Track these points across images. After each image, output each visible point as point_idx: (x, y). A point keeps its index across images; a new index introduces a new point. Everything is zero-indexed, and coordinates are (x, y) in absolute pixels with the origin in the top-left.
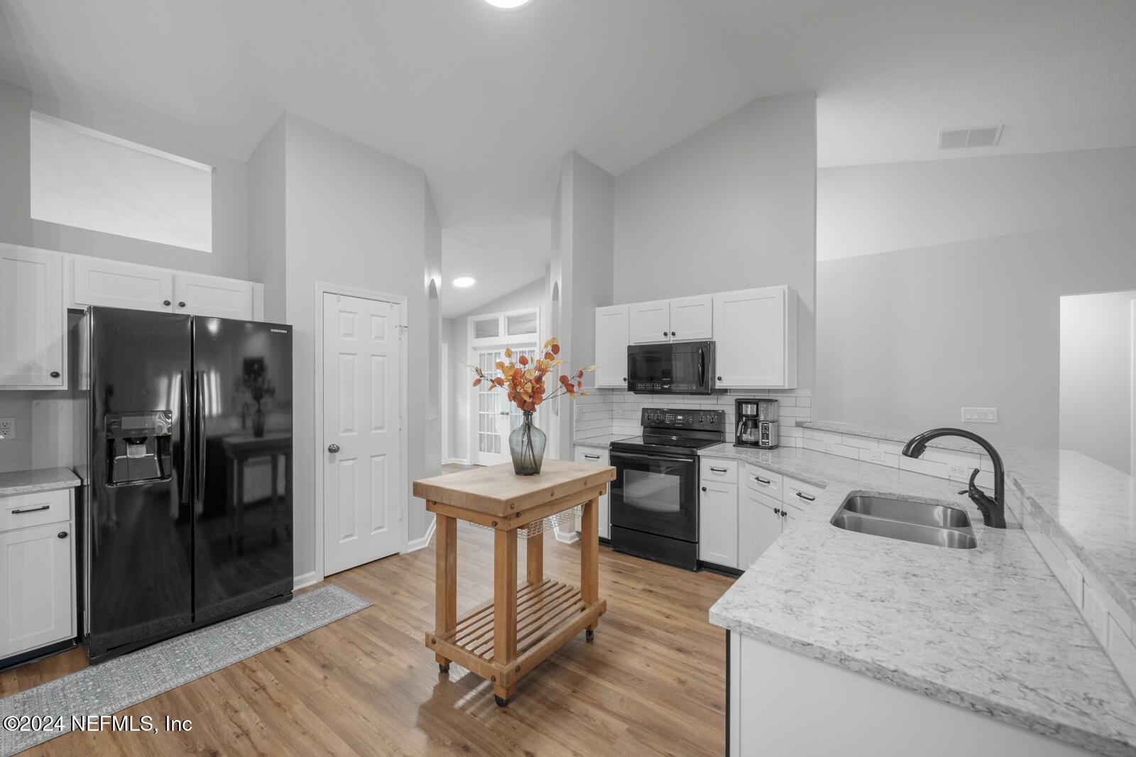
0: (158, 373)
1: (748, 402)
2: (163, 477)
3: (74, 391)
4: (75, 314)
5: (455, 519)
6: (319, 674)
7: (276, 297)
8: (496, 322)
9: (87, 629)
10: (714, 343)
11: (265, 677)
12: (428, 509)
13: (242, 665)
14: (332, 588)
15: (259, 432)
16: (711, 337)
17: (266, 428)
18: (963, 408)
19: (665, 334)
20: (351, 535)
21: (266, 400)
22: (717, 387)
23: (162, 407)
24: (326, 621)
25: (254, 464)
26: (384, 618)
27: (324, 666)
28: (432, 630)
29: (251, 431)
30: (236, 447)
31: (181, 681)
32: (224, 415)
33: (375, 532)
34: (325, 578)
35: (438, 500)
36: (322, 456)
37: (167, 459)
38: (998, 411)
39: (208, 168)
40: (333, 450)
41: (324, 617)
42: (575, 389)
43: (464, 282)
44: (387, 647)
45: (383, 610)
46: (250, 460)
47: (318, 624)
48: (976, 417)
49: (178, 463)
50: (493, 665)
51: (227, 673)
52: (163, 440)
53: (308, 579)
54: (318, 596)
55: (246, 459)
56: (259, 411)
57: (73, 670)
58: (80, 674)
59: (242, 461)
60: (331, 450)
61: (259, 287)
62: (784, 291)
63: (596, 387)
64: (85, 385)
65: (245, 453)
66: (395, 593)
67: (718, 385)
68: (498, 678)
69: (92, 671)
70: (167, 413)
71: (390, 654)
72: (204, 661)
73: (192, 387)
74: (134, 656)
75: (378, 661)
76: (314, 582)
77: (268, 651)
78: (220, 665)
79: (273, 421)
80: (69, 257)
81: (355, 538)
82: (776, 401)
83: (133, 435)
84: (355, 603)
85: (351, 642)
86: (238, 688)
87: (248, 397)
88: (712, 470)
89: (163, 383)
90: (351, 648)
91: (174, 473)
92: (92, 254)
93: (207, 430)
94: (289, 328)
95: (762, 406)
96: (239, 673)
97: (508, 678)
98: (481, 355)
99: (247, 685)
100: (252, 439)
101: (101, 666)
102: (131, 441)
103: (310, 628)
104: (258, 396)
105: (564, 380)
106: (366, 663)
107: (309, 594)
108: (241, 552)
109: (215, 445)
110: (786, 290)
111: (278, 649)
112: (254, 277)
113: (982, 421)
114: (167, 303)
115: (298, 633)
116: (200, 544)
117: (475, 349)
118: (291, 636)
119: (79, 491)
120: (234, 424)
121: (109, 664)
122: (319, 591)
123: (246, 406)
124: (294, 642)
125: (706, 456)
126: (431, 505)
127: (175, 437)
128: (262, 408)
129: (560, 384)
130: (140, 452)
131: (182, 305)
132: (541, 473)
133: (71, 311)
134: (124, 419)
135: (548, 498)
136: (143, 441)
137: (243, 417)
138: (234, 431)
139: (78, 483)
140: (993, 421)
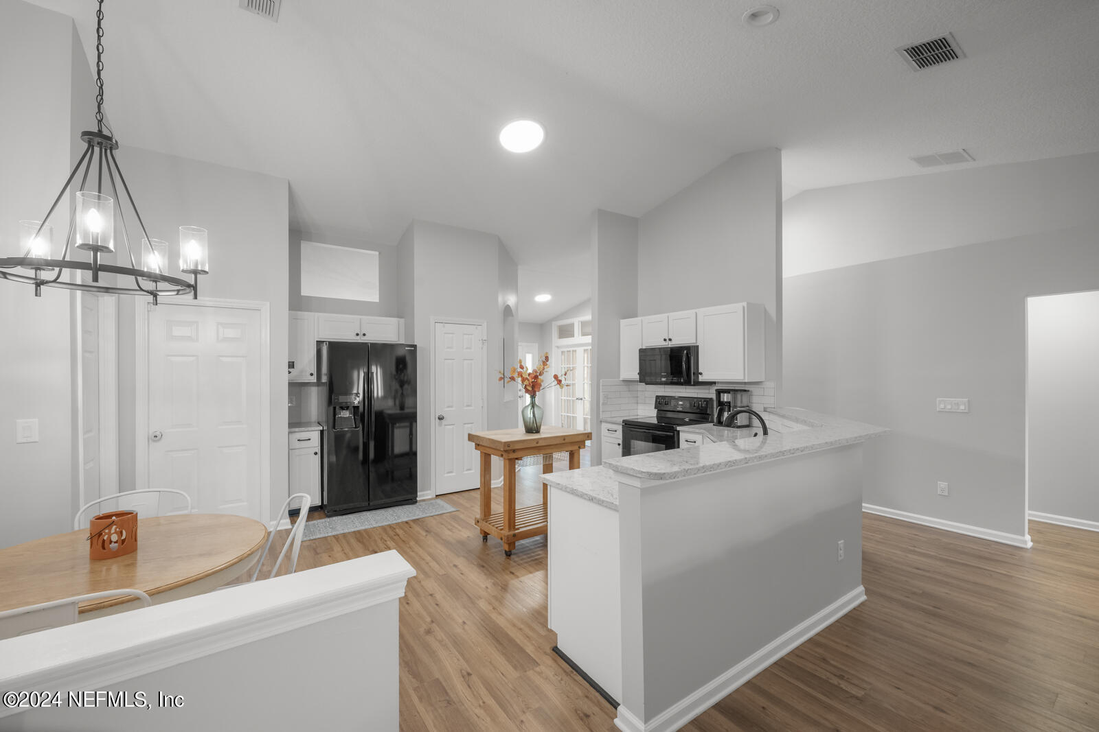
0: (353, 368)
1: (727, 391)
2: (356, 428)
3: (319, 383)
4: (319, 343)
5: (490, 455)
6: (424, 534)
7: (409, 329)
8: (572, 325)
9: (325, 502)
10: (697, 347)
11: (400, 532)
12: (476, 449)
13: (390, 526)
14: (439, 501)
15: (402, 408)
16: (695, 342)
17: (406, 405)
18: (938, 399)
19: (665, 340)
20: (451, 472)
21: (406, 386)
22: (700, 380)
23: (355, 391)
24: (432, 514)
25: (399, 427)
26: (462, 516)
27: (427, 531)
28: (478, 516)
29: (398, 408)
30: (390, 415)
31: (363, 528)
32: (384, 397)
33: (466, 472)
34: (437, 496)
35: (481, 443)
36: (434, 421)
37: (358, 418)
38: (969, 401)
39: (377, 253)
40: (441, 418)
41: (431, 513)
42: (563, 382)
43: (543, 298)
44: (460, 528)
45: (463, 513)
46: (397, 425)
47: (428, 515)
48: (949, 407)
49: (362, 420)
50: (502, 532)
51: (383, 528)
52: (356, 408)
53: (427, 495)
54: (431, 503)
55: (395, 424)
56: (402, 394)
57: (320, 518)
58: (323, 520)
59: (393, 424)
60: (439, 418)
61: (402, 321)
62: (744, 307)
63: (621, 379)
64: (324, 379)
65: (396, 419)
66: (472, 507)
67: (701, 379)
68: (503, 538)
69: (328, 520)
70: (357, 394)
71: (460, 531)
72: (374, 523)
73: (369, 380)
74: (344, 517)
75: (453, 532)
76: (430, 497)
77: (402, 522)
78: (380, 525)
79: (408, 402)
80: (317, 314)
81: (454, 474)
82: (748, 391)
83: (344, 405)
84: (449, 508)
85: (442, 524)
86: (387, 533)
87: (396, 385)
88: (687, 441)
89: (355, 374)
90: (442, 526)
91: (361, 426)
92: (325, 312)
93: (376, 406)
94: (416, 345)
95: (739, 396)
96: (388, 529)
97: (508, 538)
98: (562, 352)
99: (391, 533)
100: (398, 411)
101: (331, 519)
102: (342, 408)
103: (423, 516)
104: (402, 386)
105: (556, 377)
106: (448, 532)
107: (426, 502)
108: (393, 480)
109: (380, 415)
110: (746, 306)
111: (407, 522)
112: (399, 316)
113: (954, 411)
114: (357, 335)
115: (417, 517)
116: (372, 476)
117: (558, 347)
118: (414, 518)
119: (322, 432)
120: (390, 403)
121: (334, 518)
122: (432, 501)
123: (396, 391)
124: (415, 521)
125: (683, 431)
126: (478, 446)
127: (361, 409)
128: (405, 393)
129: (553, 379)
130: (346, 414)
131: (364, 335)
132: (541, 431)
133: (317, 341)
134: (340, 397)
135: (534, 445)
136: (347, 408)
137: (395, 399)
138: (389, 407)
139: (321, 428)
140: (964, 411)
